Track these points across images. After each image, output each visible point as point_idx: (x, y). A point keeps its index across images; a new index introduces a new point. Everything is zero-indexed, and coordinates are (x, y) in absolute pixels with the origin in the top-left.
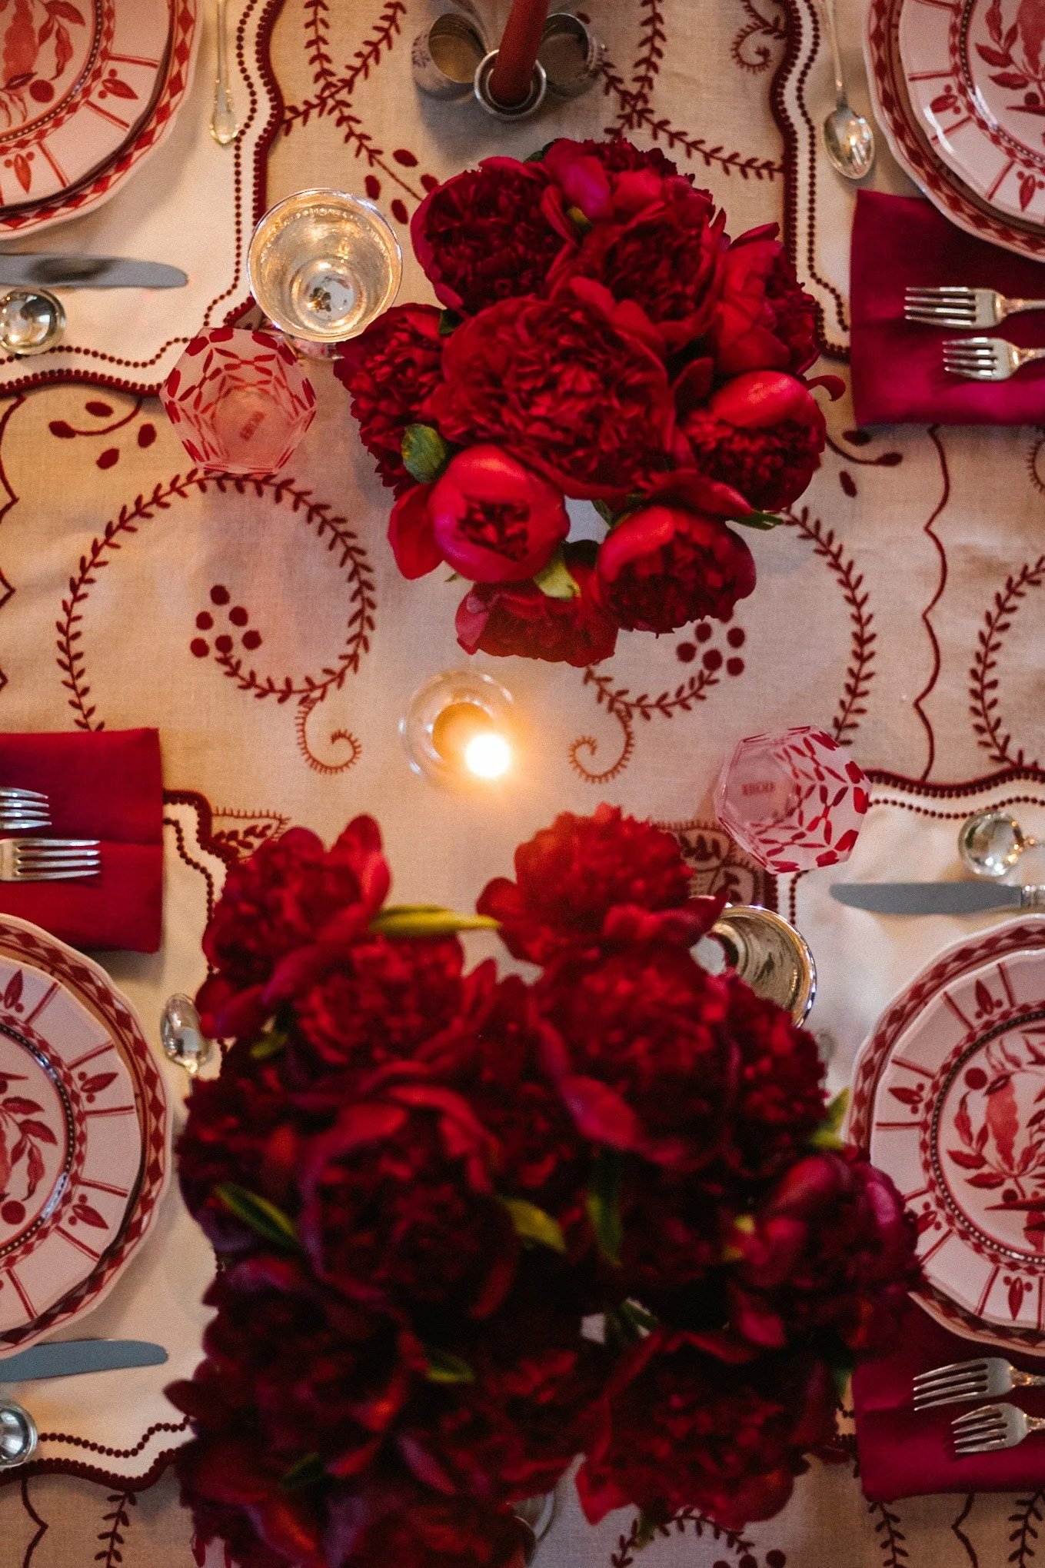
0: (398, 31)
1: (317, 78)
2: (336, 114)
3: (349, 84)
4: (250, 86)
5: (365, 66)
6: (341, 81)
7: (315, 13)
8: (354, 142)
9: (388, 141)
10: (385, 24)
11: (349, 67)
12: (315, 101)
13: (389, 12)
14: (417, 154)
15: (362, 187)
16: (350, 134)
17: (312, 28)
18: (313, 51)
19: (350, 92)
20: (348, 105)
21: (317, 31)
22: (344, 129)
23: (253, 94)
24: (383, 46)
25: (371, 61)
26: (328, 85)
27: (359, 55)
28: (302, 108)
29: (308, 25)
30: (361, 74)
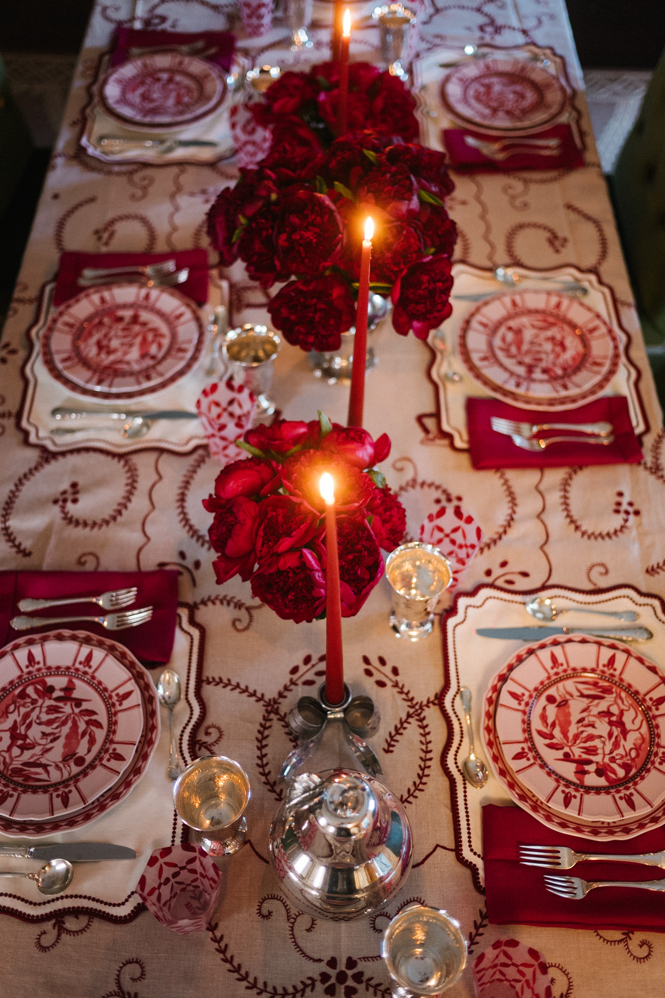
0: (387, 741)
1: (424, 718)
2: (414, 702)
3: (409, 716)
4: (455, 713)
5: (402, 723)
6: (412, 717)
7: (427, 747)
8: (405, 690)
9: (389, 691)
10: (393, 743)
11: (409, 723)
12: (425, 708)
13: (391, 749)
14: (375, 687)
15: (400, 671)
16: (407, 694)
17: (428, 740)
18: (427, 730)
19: (408, 713)
20: (409, 706)
21: (426, 739)
22: (410, 696)
23: (454, 710)
24: (393, 733)
25: (399, 726)
26: (419, 715)
27: (405, 728)
28: (431, 705)
29: (430, 742)
30: (404, 719)
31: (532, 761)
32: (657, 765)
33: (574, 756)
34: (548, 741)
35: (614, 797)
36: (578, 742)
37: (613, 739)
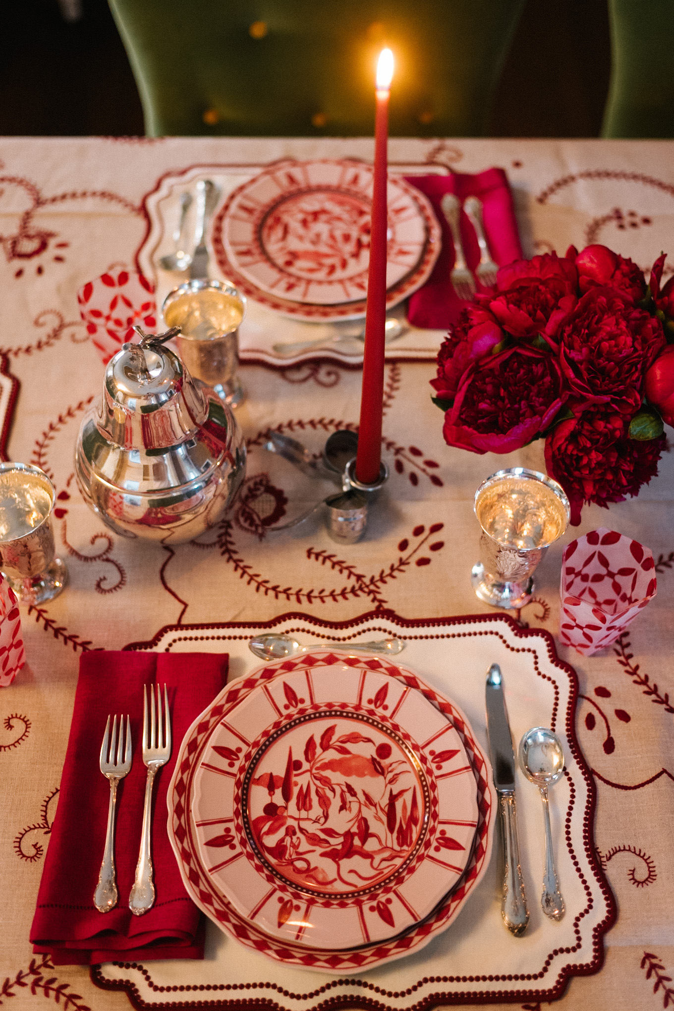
0: (324, 552)
1: (357, 595)
2: (379, 584)
3: (359, 577)
4: (364, 631)
5: (347, 568)
6: (358, 581)
7: (315, 597)
8: (395, 573)
9: (394, 555)
10: (321, 558)
11: (349, 577)
12: (372, 596)
13: (313, 556)
14: (399, 539)
15: (424, 568)
16: (391, 575)
17: (325, 599)
18: (340, 598)
19: (364, 576)
20: (373, 578)
21: (326, 596)
22: (388, 579)
23: (369, 630)
24: (335, 559)
25: (344, 565)
26: (361, 589)
27: (341, 571)
28: (376, 604)
29: (323, 602)
30: (353, 570)
31: (285, 712)
32: (279, 894)
33: (296, 775)
34: (318, 740)
35: (231, 820)
36: (318, 783)
37: (323, 836)
